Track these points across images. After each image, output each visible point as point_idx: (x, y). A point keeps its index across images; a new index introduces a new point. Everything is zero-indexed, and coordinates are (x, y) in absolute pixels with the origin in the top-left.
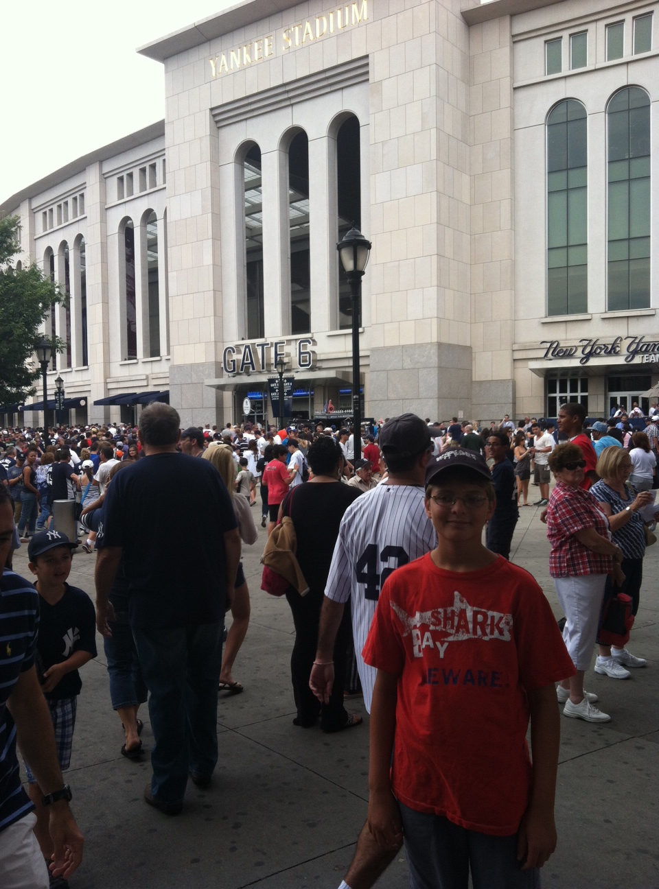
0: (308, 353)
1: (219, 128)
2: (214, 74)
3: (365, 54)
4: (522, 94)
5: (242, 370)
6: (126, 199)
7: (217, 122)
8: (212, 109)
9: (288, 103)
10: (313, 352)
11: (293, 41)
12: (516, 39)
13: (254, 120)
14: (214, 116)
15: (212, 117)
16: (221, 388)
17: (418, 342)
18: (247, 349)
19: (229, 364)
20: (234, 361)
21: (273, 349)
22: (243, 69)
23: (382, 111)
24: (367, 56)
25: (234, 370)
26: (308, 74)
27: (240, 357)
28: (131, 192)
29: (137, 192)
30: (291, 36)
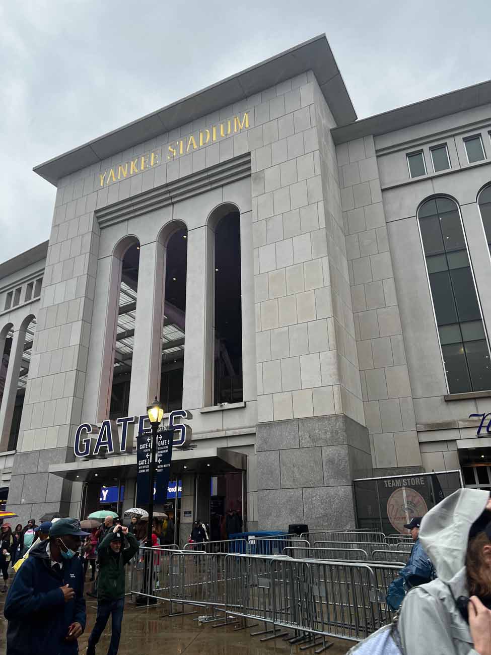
0: (181, 427)
1: (102, 229)
2: (102, 185)
3: (247, 152)
4: (390, 195)
5: (96, 452)
6: (12, 308)
7: (100, 223)
8: (96, 212)
9: (170, 202)
10: (188, 427)
11: (178, 152)
12: (381, 154)
13: (136, 220)
14: (98, 218)
15: (96, 218)
16: (70, 476)
17: (318, 414)
18: (106, 426)
19: (82, 446)
20: (87, 441)
21: (137, 426)
22: (129, 177)
23: (265, 193)
24: (249, 154)
25: (87, 452)
26: (190, 173)
27: (97, 437)
28: (16, 302)
29: (22, 302)
30: (177, 148)
